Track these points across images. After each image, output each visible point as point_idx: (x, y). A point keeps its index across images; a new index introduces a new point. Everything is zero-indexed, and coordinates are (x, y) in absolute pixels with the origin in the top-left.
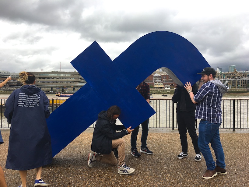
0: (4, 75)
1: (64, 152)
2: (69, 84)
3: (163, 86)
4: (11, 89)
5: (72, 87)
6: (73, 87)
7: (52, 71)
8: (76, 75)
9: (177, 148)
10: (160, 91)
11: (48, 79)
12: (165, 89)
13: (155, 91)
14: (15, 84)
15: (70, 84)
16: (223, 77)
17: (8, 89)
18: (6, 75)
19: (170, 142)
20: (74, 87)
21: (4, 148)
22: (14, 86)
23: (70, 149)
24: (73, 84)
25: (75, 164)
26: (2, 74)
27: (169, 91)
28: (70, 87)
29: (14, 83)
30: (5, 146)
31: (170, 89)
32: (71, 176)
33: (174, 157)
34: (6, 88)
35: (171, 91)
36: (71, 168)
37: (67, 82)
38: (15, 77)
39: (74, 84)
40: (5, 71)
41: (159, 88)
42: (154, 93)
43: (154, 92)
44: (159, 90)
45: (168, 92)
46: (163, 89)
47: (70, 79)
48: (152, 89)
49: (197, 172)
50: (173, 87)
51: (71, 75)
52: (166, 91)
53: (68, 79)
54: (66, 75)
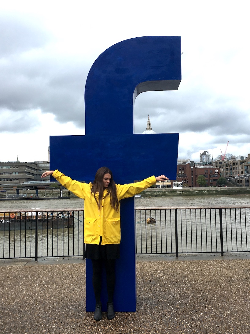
2: (9, 183)
3: (170, 183)
5: (14, 188)
6: (16, 188)
8: (21, 167)
10: (165, 192)
12: (174, 188)
13: (158, 192)
15: (11, 183)
20: (18, 187)
24: (15, 183)
27: (180, 192)
28: (11, 188)
31: (182, 188)
35: (185, 191)
37: (6, 179)
39: (17, 183)
41: (164, 186)
42: (156, 196)
43: (155, 194)
44: (164, 190)
45: (178, 193)
46: (171, 188)
47: (11, 174)
48: (153, 188)
51: (13, 168)
52: (176, 191)
53: (7, 175)
54: (4, 168)
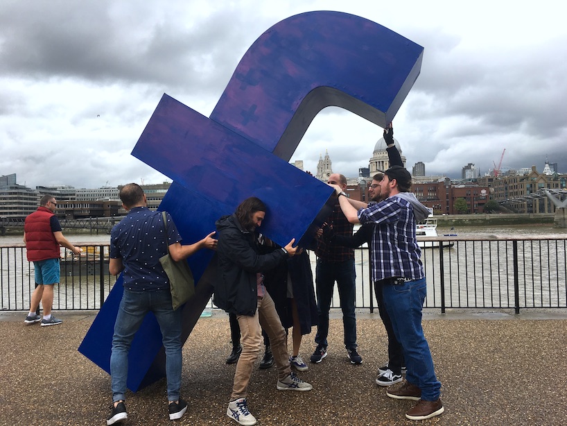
0: (63, 195)
1: (193, 363)
4: (78, 223)
7: (165, 183)
9: (455, 356)
11: (156, 201)
14: (87, 213)
16: (562, 185)
17: (72, 223)
18: (67, 195)
19: (436, 340)
21: (64, 354)
22: (85, 217)
23: (206, 357)
25: (219, 390)
26: (59, 192)
29: (84, 210)
30: (66, 349)
32: (210, 418)
33: (449, 376)
34: (66, 222)
36: (210, 401)
38: (85, 197)
40: (64, 186)
49: (505, 412)
50: (438, 211)
